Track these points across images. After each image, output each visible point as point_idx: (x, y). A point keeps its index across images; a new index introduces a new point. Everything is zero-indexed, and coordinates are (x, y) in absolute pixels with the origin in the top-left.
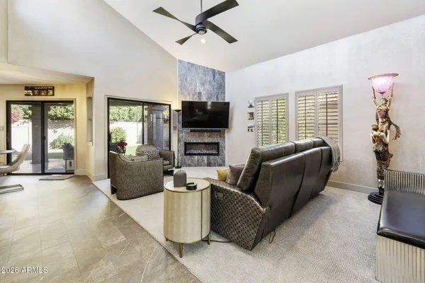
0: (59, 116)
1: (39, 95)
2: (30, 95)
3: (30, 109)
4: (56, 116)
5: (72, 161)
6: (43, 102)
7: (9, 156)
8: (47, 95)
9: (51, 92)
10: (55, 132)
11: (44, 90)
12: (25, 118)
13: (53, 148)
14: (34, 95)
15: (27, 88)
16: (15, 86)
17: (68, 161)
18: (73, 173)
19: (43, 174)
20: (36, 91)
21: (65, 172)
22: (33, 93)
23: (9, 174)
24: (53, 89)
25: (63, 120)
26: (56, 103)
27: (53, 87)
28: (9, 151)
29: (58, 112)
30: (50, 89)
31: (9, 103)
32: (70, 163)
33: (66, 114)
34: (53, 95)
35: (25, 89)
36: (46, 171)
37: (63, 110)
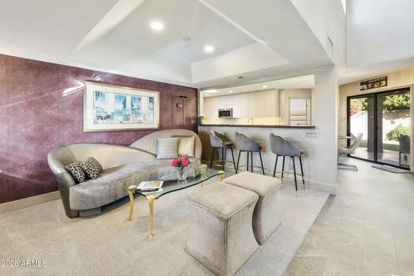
0: (397, 105)
1: (373, 87)
2: (364, 89)
3: (366, 101)
4: (393, 105)
5: (408, 155)
6: (376, 94)
7: (349, 141)
8: (380, 86)
9: (384, 83)
10: (392, 123)
11: (377, 82)
12: (363, 110)
13: (390, 140)
14: (368, 89)
15: (362, 84)
16: (353, 84)
17: (403, 155)
18: (409, 169)
19: (375, 162)
20: (370, 85)
21: (398, 165)
22: (367, 87)
23: (349, 156)
24: (386, 79)
25: (402, 110)
26: (391, 92)
27: (386, 77)
28: (349, 137)
29: (395, 101)
30: (383, 80)
31: (349, 99)
32: (406, 157)
33: (405, 103)
34: (386, 85)
35: (361, 85)
36: (378, 161)
37: (401, 98)
